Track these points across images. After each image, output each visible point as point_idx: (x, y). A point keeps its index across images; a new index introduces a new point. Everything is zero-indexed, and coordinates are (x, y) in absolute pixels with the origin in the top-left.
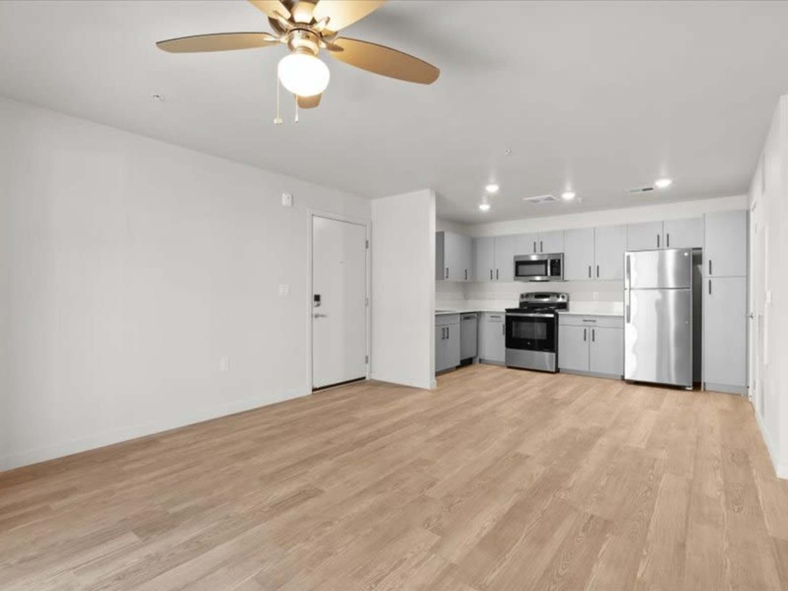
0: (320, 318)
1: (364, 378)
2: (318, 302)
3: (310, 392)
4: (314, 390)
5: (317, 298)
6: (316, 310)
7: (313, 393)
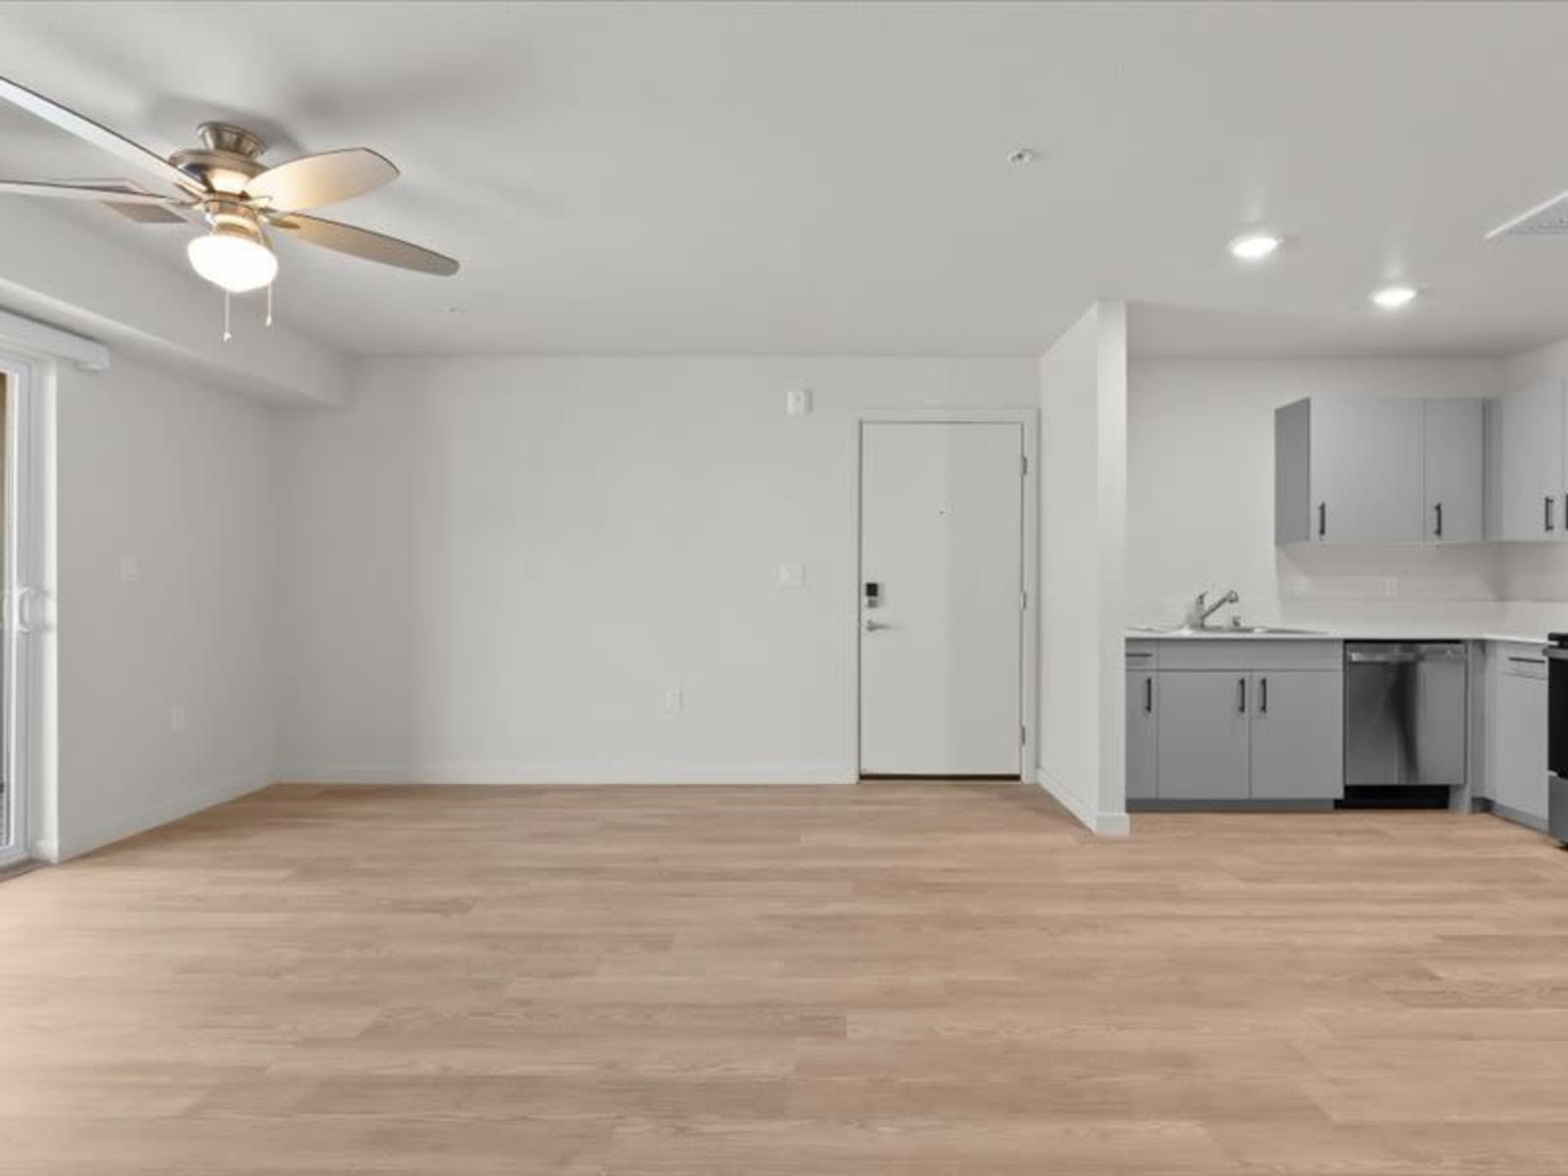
0: (878, 631)
1: (1017, 778)
2: (873, 598)
3: (853, 778)
4: (863, 777)
5: (872, 589)
6: (869, 615)
7: (858, 783)
